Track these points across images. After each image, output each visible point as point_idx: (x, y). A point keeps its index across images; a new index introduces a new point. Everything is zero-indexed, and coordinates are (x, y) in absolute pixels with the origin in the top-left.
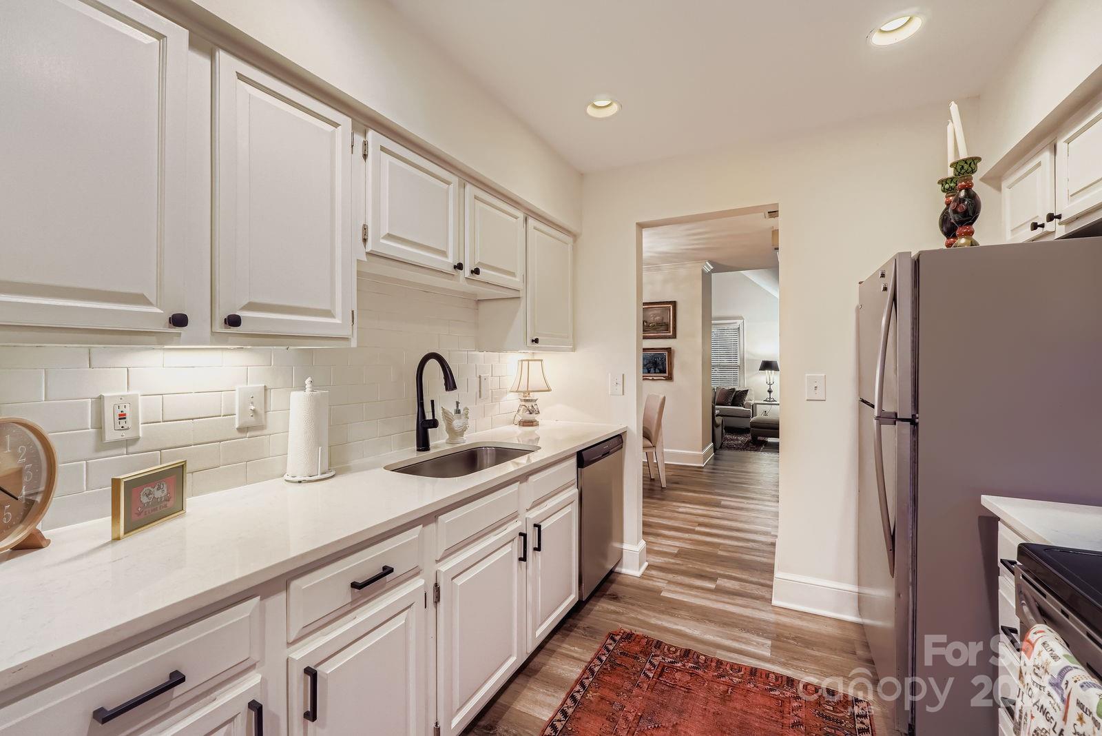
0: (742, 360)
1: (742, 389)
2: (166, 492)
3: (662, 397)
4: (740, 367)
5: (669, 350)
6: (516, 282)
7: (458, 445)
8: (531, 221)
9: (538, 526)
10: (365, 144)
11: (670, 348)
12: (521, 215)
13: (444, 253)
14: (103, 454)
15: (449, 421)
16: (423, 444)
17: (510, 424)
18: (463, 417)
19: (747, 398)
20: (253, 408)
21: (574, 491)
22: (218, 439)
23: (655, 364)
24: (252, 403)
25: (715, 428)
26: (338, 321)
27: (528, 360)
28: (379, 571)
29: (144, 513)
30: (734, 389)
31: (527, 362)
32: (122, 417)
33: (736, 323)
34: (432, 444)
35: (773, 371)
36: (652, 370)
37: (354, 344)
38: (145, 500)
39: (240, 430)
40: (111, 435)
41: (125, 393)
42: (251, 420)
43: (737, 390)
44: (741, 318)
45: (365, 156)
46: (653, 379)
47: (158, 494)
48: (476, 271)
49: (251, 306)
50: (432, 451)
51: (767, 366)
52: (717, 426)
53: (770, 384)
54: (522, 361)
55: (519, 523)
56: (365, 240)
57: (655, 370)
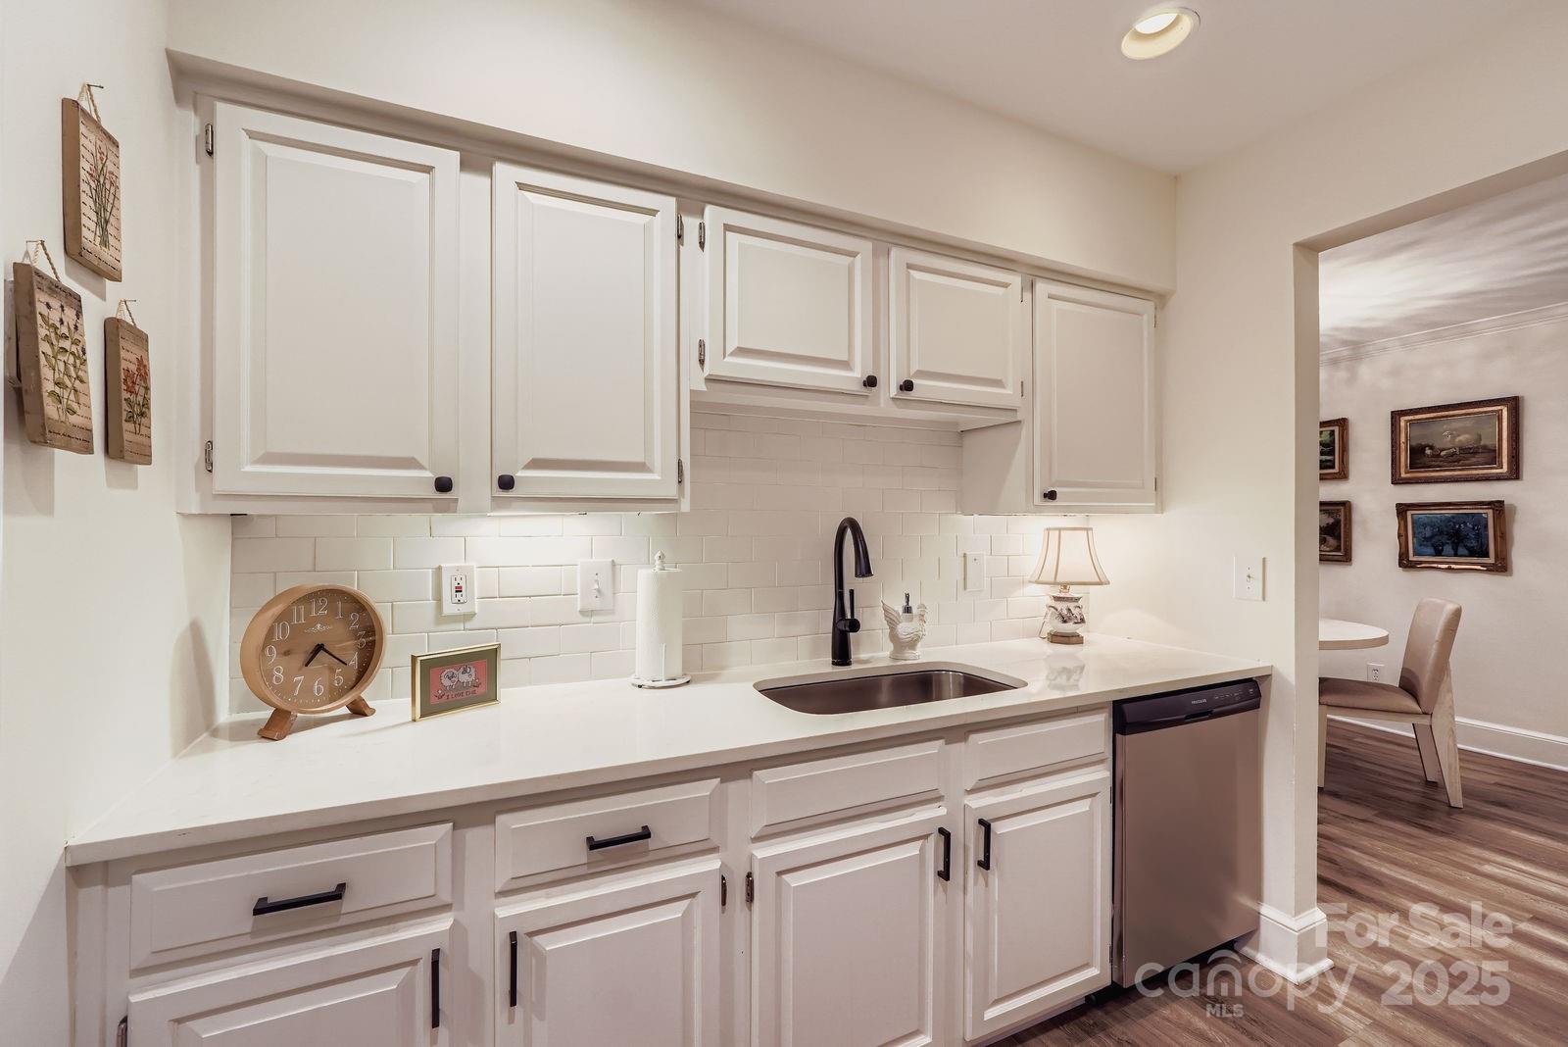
2: (473, 677)
3: (1448, 607)
5: (1497, 505)
6: (1007, 394)
7: (903, 662)
8: (1042, 288)
9: (985, 825)
10: (702, 227)
11: (1502, 502)
12: (1015, 280)
13: (846, 365)
14: (444, 627)
15: (892, 623)
16: (842, 655)
17: (1030, 636)
18: (916, 619)
20: (596, 587)
21: (1102, 774)
22: (559, 622)
23: (1457, 537)
24: (597, 581)
26: (656, 477)
27: (1060, 530)
28: (637, 830)
29: (445, 697)
31: (1057, 532)
32: (459, 590)
34: (853, 657)
36: (1448, 548)
37: (685, 506)
38: (446, 682)
39: (582, 612)
40: (449, 608)
41: (462, 564)
42: (596, 604)
45: (702, 245)
46: (1450, 569)
47: (464, 678)
48: (907, 386)
49: (536, 464)
50: (854, 667)
54: (1049, 529)
55: (943, 811)
56: (702, 362)
57: (1456, 550)
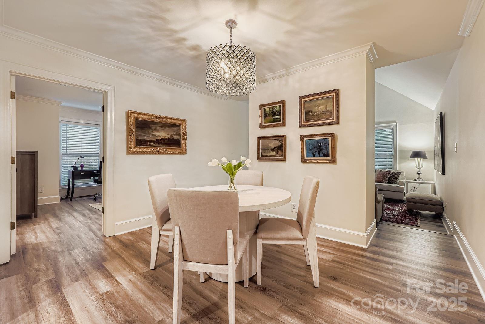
0: (396, 151)
1: (396, 172)
3: (315, 180)
4: (394, 156)
5: (332, 135)
11: (333, 133)
19: (400, 178)
23: (320, 149)
25: (377, 203)
30: (389, 172)
33: (391, 126)
35: (422, 159)
36: (317, 154)
43: (392, 172)
44: (394, 122)
46: (317, 162)
51: (417, 155)
52: (379, 202)
53: (419, 168)
57: (319, 154)
